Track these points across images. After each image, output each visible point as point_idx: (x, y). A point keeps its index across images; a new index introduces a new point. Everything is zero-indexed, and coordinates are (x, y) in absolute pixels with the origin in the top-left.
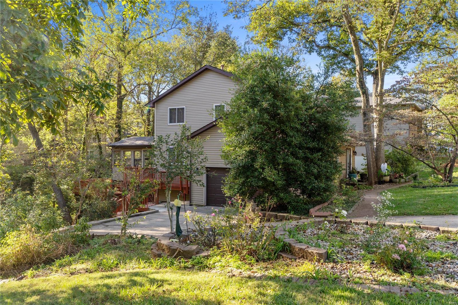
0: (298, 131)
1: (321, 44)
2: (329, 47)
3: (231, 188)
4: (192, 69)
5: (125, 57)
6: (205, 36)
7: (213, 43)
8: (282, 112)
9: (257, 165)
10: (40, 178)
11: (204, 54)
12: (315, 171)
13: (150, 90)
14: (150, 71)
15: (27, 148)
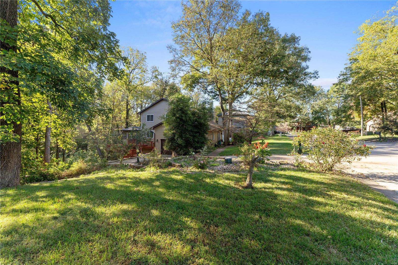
0: (191, 125)
1: (209, 91)
2: (212, 92)
3: (167, 146)
4: (159, 98)
5: (130, 93)
6: (165, 85)
7: (168, 88)
8: (184, 118)
9: (176, 138)
10: (90, 144)
11: (164, 92)
12: (196, 140)
13: (142, 106)
14: (141, 98)
15: (85, 131)
